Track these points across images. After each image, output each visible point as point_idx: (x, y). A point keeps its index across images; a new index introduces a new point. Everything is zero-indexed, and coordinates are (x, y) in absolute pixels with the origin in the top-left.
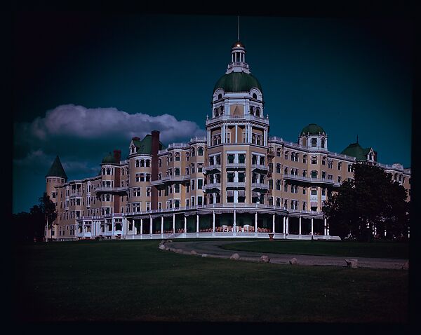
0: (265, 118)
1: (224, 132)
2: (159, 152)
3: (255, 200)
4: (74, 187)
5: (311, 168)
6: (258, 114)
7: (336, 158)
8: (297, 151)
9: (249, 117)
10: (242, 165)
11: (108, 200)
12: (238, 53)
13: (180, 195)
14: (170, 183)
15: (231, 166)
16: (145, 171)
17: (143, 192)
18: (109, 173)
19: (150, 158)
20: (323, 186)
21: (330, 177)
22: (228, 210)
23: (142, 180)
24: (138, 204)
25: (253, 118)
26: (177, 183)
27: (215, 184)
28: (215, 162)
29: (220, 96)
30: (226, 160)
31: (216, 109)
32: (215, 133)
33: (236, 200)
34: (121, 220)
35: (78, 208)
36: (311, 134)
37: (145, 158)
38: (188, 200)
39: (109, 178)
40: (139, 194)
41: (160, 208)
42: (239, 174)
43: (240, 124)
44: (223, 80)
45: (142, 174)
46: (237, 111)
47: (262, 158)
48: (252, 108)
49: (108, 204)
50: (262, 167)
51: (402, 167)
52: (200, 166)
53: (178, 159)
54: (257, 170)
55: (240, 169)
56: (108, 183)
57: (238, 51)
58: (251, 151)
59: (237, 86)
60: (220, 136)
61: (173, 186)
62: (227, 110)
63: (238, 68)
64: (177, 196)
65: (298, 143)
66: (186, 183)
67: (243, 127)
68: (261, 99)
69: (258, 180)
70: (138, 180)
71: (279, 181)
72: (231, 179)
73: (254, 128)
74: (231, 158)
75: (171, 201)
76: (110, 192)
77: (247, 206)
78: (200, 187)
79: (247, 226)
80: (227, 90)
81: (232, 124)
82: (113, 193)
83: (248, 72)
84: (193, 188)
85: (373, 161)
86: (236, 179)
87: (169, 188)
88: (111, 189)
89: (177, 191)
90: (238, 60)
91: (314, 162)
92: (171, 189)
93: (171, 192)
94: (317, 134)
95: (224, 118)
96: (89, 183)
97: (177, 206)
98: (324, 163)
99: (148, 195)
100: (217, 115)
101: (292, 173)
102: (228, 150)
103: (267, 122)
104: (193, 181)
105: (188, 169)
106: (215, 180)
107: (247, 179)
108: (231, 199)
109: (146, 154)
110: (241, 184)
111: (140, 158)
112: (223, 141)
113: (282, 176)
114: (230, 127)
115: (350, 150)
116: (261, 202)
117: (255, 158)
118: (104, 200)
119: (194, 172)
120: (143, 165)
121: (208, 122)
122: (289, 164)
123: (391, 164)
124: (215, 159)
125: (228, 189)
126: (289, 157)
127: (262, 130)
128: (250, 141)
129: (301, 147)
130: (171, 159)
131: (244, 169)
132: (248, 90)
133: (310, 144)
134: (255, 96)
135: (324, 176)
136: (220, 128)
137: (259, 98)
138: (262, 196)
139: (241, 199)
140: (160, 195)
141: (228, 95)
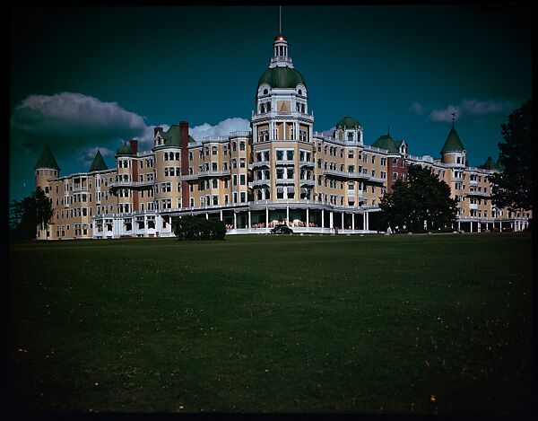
0: (309, 113)
1: (272, 128)
2: (189, 144)
3: (303, 196)
4: (77, 181)
5: (348, 162)
6: (303, 111)
7: (370, 152)
8: (335, 146)
9: (296, 115)
10: (290, 162)
11: (126, 195)
12: (281, 47)
13: (218, 191)
14: (208, 178)
15: (279, 162)
16: (175, 164)
17: (174, 187)
18: (126, 166)
19: (179, 151)
20: (360, 180)
21: (365, 171)
22: (281, 206)
23: (172, 174)
24: (169, 200)
25: (300, 115)
26: (215, 178)
27: (263, 181)
28: (263, 159)
29: (266, 92)
30: (275, 157)
31: (262, 105)
32: (263, 129)
33: (285, 196)
34: (153, 217)
35: (85, 205)
36: (347, 128)
37: (175, 151)
38: (227, 197)
39: (127, 171)
40: (169, 189)
41: (192, 205)
42: (288, 170)
43: (288, 121)
44: (269, 74)
45: (172, 168)
46: (283, 107)
47: (308, 154)
48: (298, 104)
49: (126, 201)
50: (309, 164)
51: (432, 159)
52: (243, 162)
53: (215, 153)
54: (305, 167)
55: (289, 166)
56: (126, 177)
57: (282, 44)
58: (299, 148)
59: (283, 82)
60: (267, 132)
61: (211, 181)
62: (274, 106)
63: (282, 62)
64: (215, 192)
65: (334, 136)
66: (226, 178)
67: (291, 124)
68: (305, 95)
69: (305, 177)
70: (167, 175)
71: (320, 176)
72: (280, 176)
73: (301, 124)
74: (280, 155)
75: (208, 197)
76: (129, 187)
77: (296, 202)
78: (243, 183)
79: (296, 221)
80: (274, 86)
81: (280, 121)
82: (132, 188)
83: (291, 66)
84: (235, 184)
85: (404, 154)
86: (285, 175)
87: (206, 183)
88: (129, 183)
89: (215, 186)
90: (282, 54)
91: (351, 156)
92: (208, 184)
93: (208, 187)
94: (354, 127)
95: (273, 114)
96: (98, 177)
97: (216, 203)
98: (360, 157)
99: (179, 190)
100: (263, 111)
101: (331, 168)
102: (277, 146)
103: (312, 118)
104: (235, 176)
105: (225, 164)
106: (263, 176)
107: (296, 175)
108: (280, 195)
109: (174, 146)
110: (291, 181)
111: (169, 151)
112: (271, 138)
113: (323, 172)
114: (278, 124)
115: (381, 142)
116: (309, 198)
117: (302, 153)
118: (122, 196)
119: (235, 167)
120: (172, 159)
121: (254, 118)
122: (328, 159)
123: (421, 156)
124: (262, 155)
125: (277, 185)
126: (328, 151)
127: (308, 126)
128: (298, 138)
129: (338, 141)
130: (207, 152)
131: (293, 166)
132: (293, 86)
133: (347, 138)
134: (300, 92)
135: (360, 171)
136: (267, 124)
137: (304, 94)
138: (309, 191)
139: (291, 195)
140: (192, 190)
141: (275, 91)
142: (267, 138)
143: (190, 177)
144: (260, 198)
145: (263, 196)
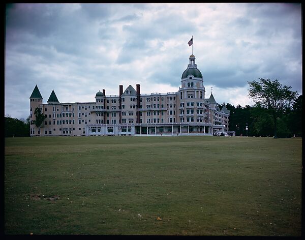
1: (196, 93)
2: (141, 95)
4: (64, 106)
13: (160, 117)
14: (155, 111)
15: (197, 107)
16: (135, 103)
19: (136, 97)
23: (134, 108)
24: (133, 119)
26: (159, 111)
27: (191, 114)
28: (190, 105)
29: (191, 78)
31: (189, 83)
33: (199, 121)
34: (131, 127)
35: (70, 118)
38: (163, 119)
39: (102, 104)
40: (132, 114)
41: (141, 122)
42: (200, 111)
45: (134, 105)
46: (198, 85)
49: (100, 118)
52: (175, 105)
53: (158, 100)
55: (200, 109)
60: (191, 94)
62: (195, 84)
63: (195, 67)
64: (158, 117)
66: (162, 111)
70: (131, 108)
74: (198, 104)
75: (155, 119)
80: (195, 76)
81: (198, 91)
86: (199, 113)
89: (158, 115)
92: (155, 113)
95: (194, 88)
96: (80, 105)
97: (158, 122)
99: (136, 115)
100: (189, 86)
102: (197, 101)
105: (162, 105)
110: (201, 115)
111: (133, 97)
119: (171, 107)
120: (134, 101)
130: (155, 100)
131: (202, 109)
136: (193, 91)
140: (141, 115)
141: (196, 78)
142: (192, 97)
143: (140, 110)
144: (188, 121)
145: (190, 120)
